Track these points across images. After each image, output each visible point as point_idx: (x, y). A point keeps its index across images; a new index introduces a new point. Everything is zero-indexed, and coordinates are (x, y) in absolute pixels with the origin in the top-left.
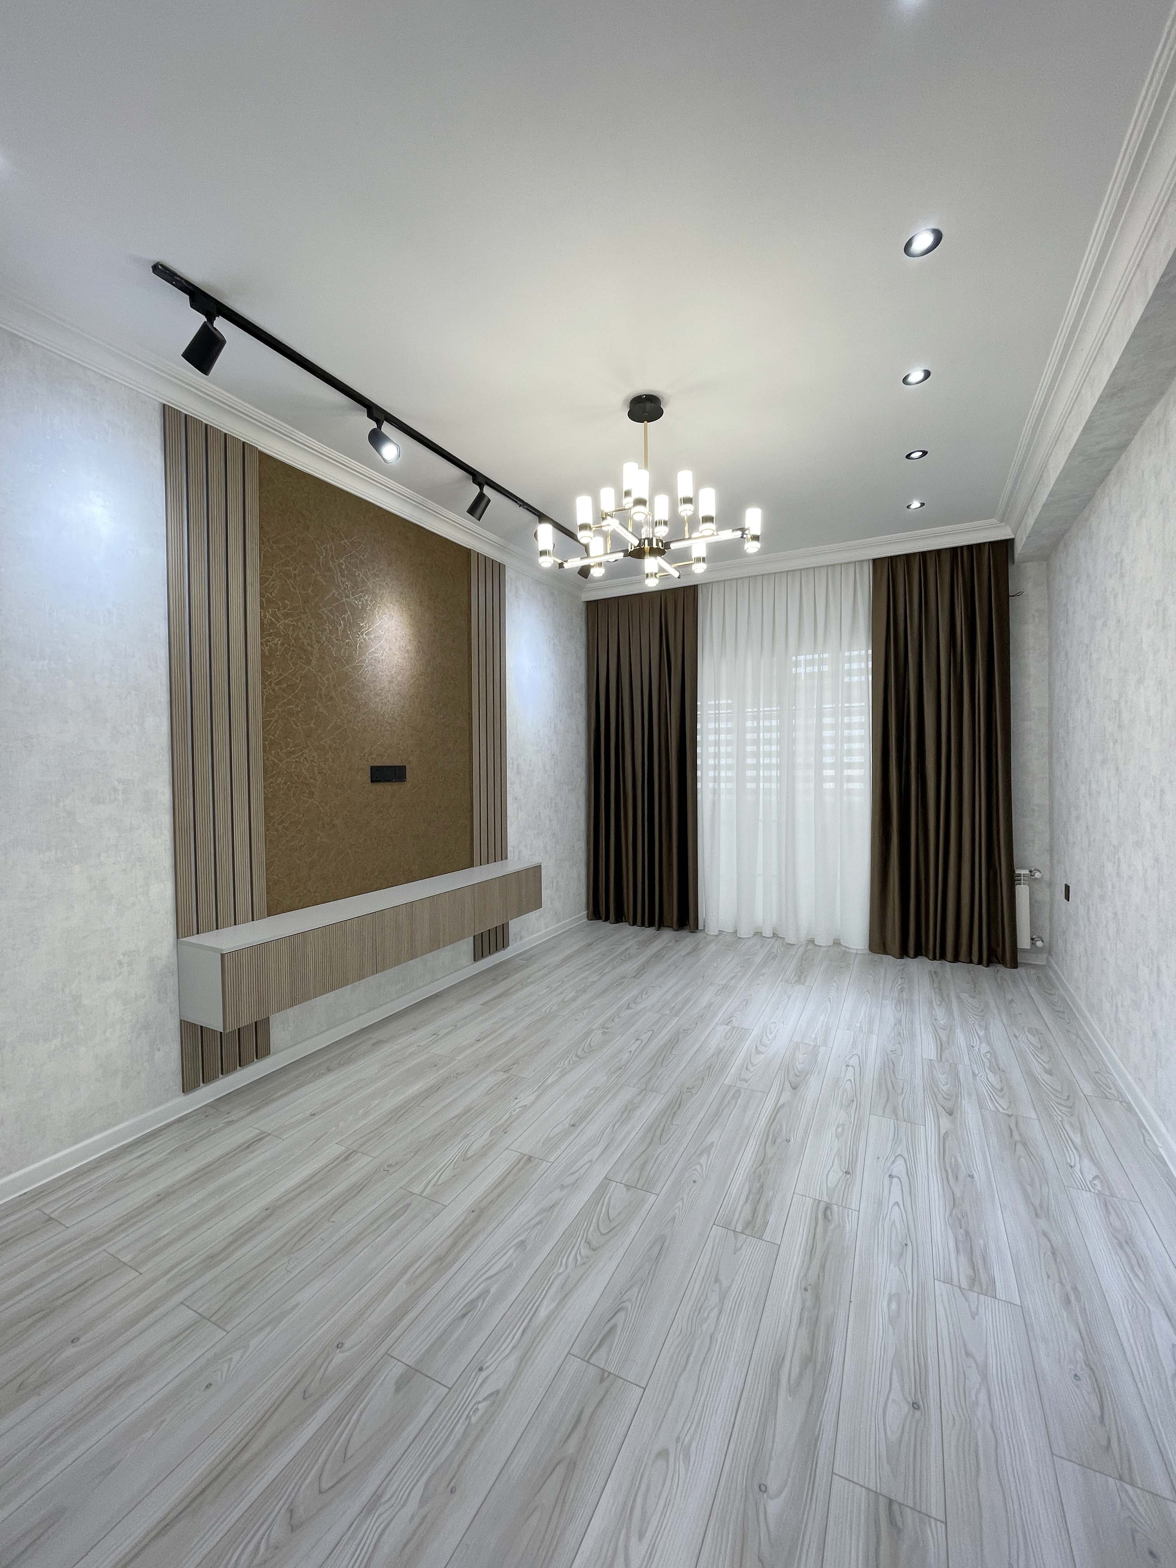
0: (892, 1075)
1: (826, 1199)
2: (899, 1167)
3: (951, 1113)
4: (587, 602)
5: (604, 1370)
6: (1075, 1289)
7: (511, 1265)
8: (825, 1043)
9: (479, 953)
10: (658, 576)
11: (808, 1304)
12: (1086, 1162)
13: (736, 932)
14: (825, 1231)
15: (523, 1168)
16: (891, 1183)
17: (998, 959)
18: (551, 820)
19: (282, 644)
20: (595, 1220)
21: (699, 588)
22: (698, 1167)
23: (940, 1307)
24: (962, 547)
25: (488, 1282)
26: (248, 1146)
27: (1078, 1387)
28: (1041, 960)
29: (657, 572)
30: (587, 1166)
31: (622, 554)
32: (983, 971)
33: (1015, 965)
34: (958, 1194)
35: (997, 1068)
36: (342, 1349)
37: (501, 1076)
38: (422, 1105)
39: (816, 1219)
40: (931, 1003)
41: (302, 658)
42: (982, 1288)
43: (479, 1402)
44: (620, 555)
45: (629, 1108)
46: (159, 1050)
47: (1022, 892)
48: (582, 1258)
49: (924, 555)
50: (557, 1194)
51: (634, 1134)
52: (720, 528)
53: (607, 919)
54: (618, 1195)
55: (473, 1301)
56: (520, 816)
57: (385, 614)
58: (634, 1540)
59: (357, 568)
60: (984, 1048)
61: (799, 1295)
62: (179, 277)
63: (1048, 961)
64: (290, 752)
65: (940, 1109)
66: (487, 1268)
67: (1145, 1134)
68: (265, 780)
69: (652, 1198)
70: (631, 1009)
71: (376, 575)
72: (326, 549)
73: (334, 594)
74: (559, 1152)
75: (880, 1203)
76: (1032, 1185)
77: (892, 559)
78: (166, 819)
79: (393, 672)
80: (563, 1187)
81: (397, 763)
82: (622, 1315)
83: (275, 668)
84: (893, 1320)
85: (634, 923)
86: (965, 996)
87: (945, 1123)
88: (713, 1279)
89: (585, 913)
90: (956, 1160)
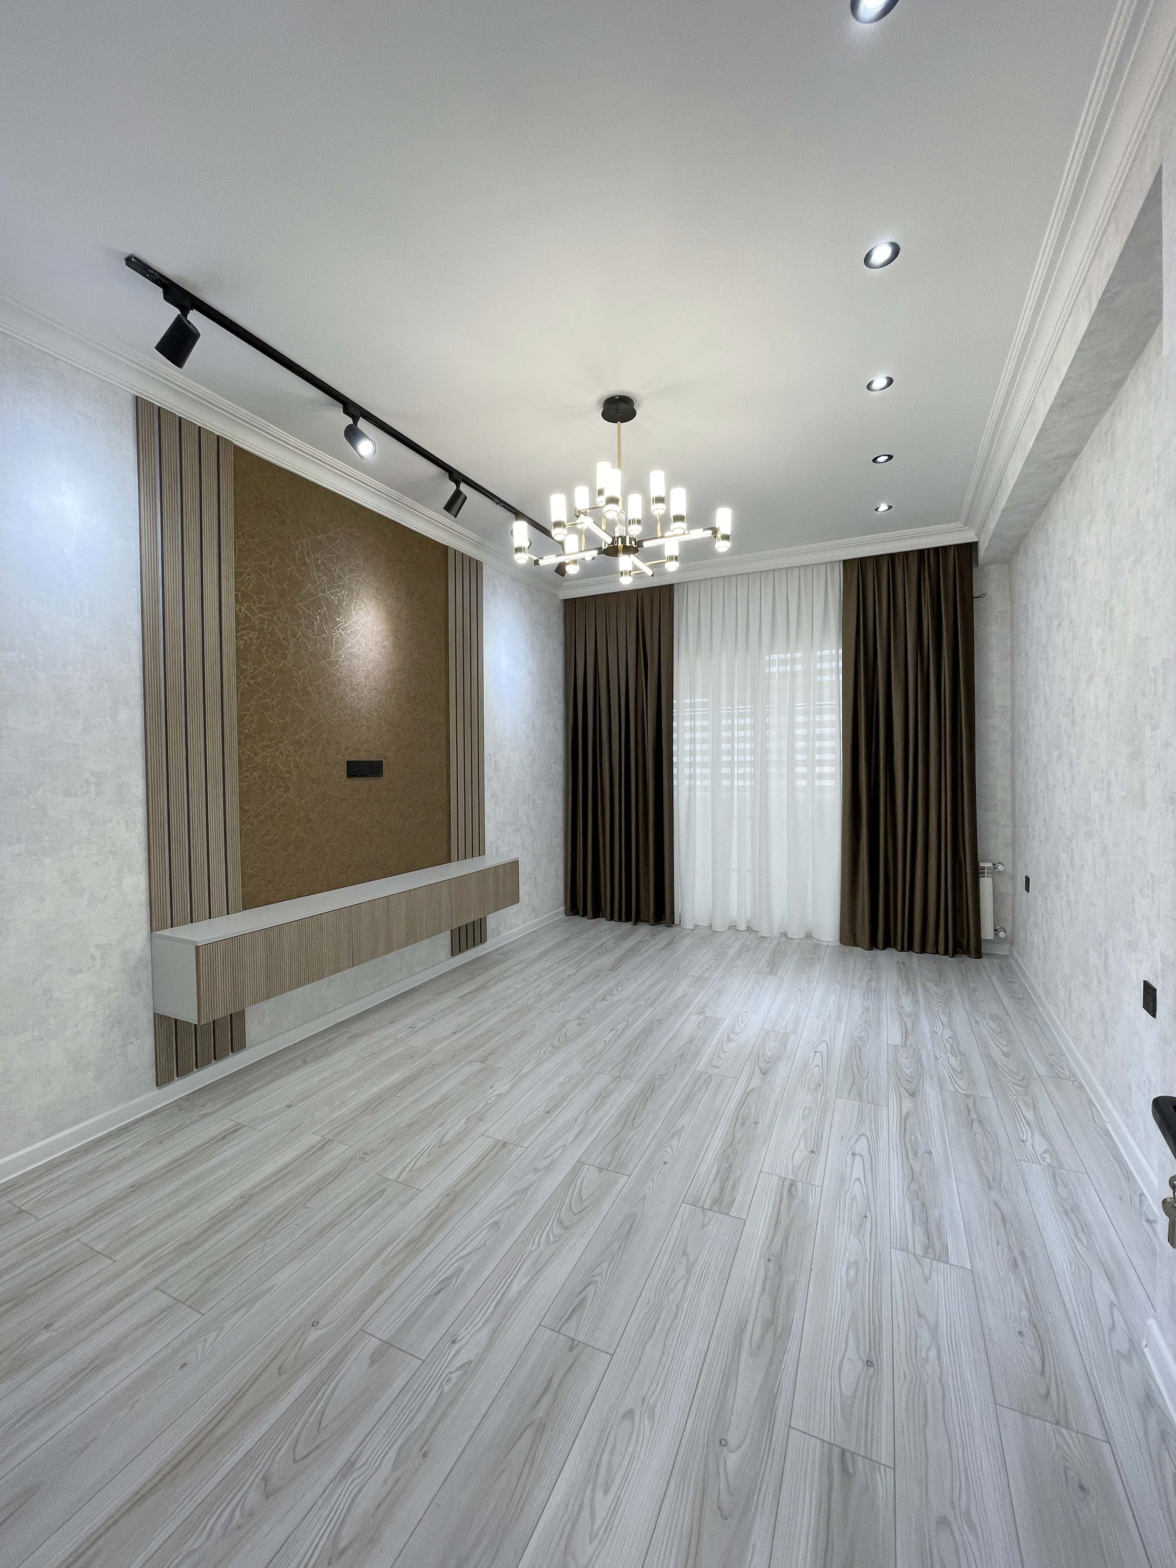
0: (859, 1061)
1: (791, 1177)
2: (862, 1146)
3: (912, 1095)
4: (565, 600)
5: (573, 1340)
6: (1022, 1253)
7: (485, 1244)
8: (795, 1031)
9: (457, 948)
10: (632, 574)
11: (771, 1273)
12: (1038, 1138)
13: (711, 926)
14: (789, 1207)
15: (497, 1154)
16: (854, 1160)
17: (963, 950)
18: (528, 817)
19: (258, 639)
20: (567, 1200)
21: (675, 587)
22: (669, 1150)
23: (895, 1274)
24: (928, 550)
25: (462, 1261)
26: (224, 1137)
27: (1022, 1343)
28: (1003, 950)
29: (631, 569)
30: (561, 1150)
31: (596, 552)
32: (947, 961)
33: (978, 955)
34: (917, 1169)
35: (957, 1051)
36: (317, 1326)
37: (477, 1066)
38: (398, 1095)
39: (782, 1195)
40: (898, 992)
41: (278, 652)
42: (935, 1254)
43: (452, 1373)
44: (595, 553)
45: (603, 1095)
46: (132, 1043)
47: (986, 884)
48: (554, 1236)
49: (892, 557)
50: (531, 1177)
51: (606, 1119)
52: (691, 527)
53: (584, 914)
54: (590, 1176)
55: (446, 1279)
56: (497, 811)
57: (362, 609)
58: (599, 1495)
59: (333, 563)
60: (947, 1033)
61: (763, 1265)
62: (153, 270)
63: (1011, 952)
64: (265, 746)
65: (902, 1090)
66: (460, 1249)
67: (1094, 1110)
68: (240, 775)
69: (624, 1179)
70: (607, 1000)
71: (351, 571)
72: (302, 544)
73: (310, 589)
74: (533, 1137)
75: (842, 1179)
76: (986, 1159)
77: (862, 561)
78: (140, 812)
79: (369, 668)
80: (536, 1170)
81: (373, 758)
82: (591, 1289)
83: (250, 664)
84: (851, 1285)
85: (612, 918)
86: (930, 985)
87: (907, 1104)
88: (681, 1253)
89: (563, 909)
90: (916, 1137)
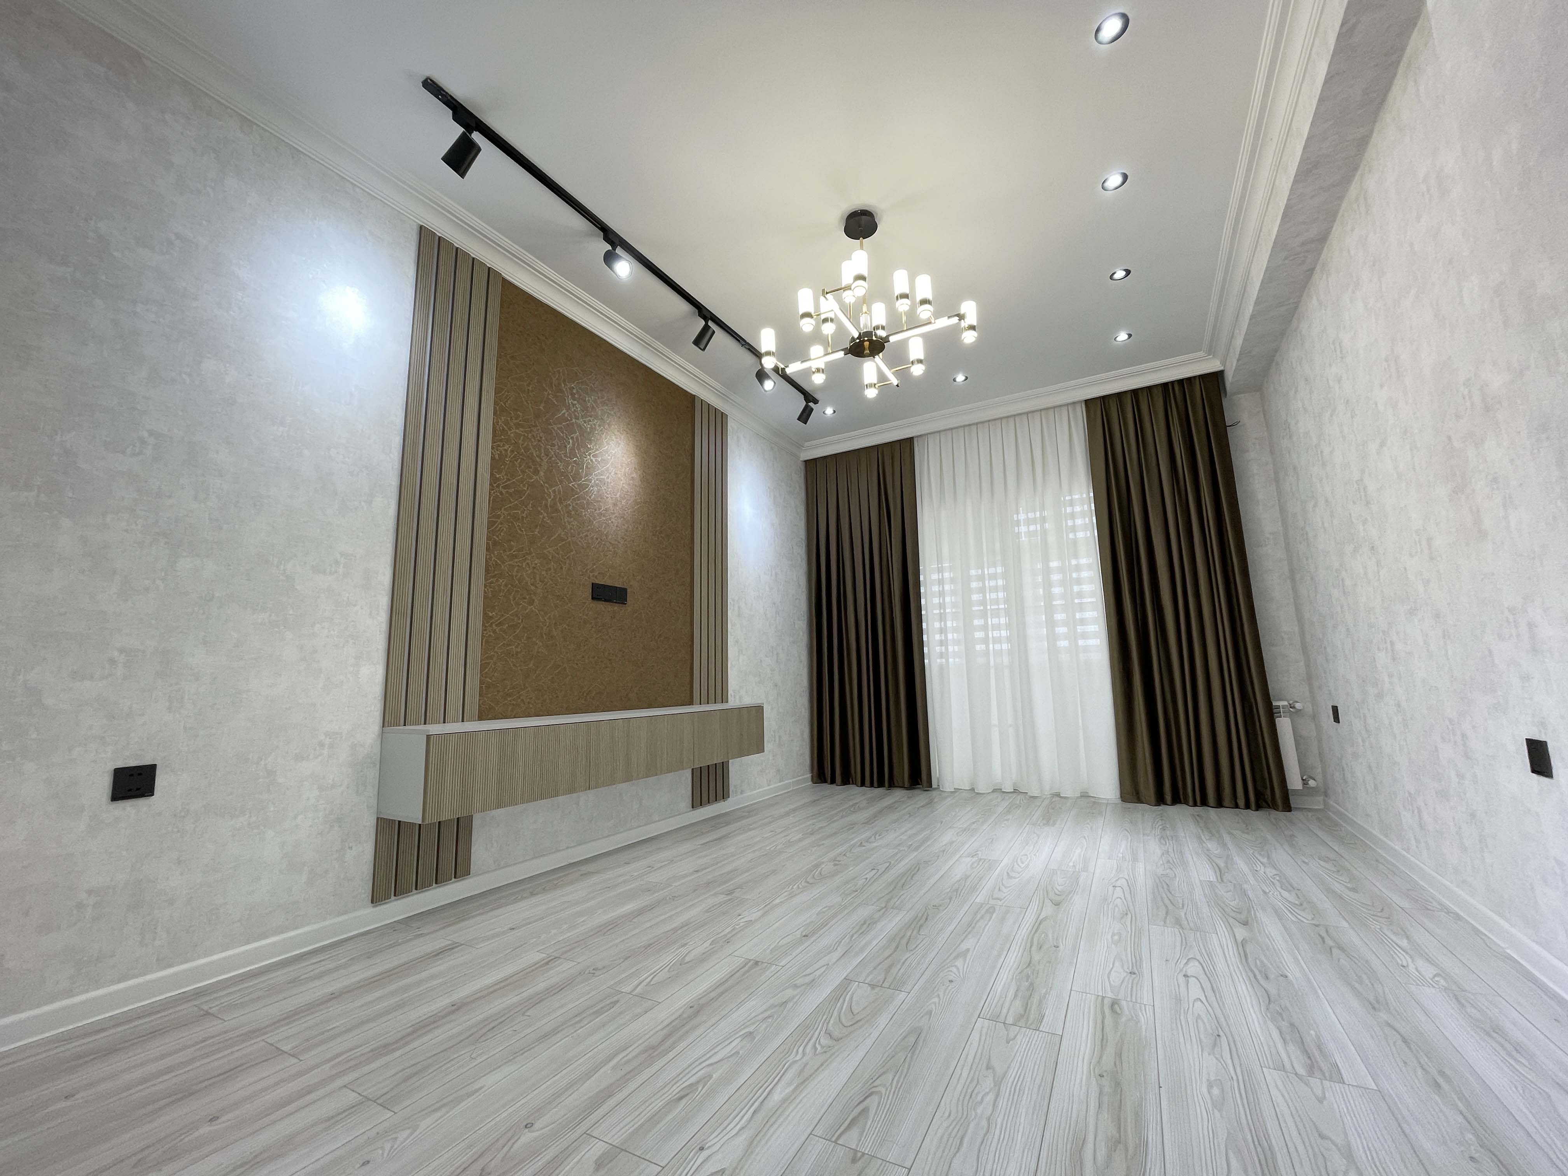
0: (1168, 893)
1: (1110, 995)
2: (1193, 968)
3: (1245, 923)
4: (805, 461)
5: (856, 1151)
6: (1442, 1073)
7: (737, 1053)
8: (1085, 869)
9: (699, 799)
10: (877, 386)
11: (1107, 1089)
12: (1420, 963)
13: (973, 789)
14: (1116, 1024)
15: (748, 971)
16: (1188, 982)
17: (1267, 802)
18: (772, 670)
19: (512, 451)
20: (835, 1014)
21: (915, 440)
22: (954, 969)
23: (1275, 1092)
24: (1172, 383)
25: (711, 1068)
26: (438, 954)
27: (1479, 1170)
28: (1317, 803)
29: (876, 382)
30: (823, 969)
32: (1252, 814)
33: (1287, 807)
34: (1273, 991)
35: (1289, 886)
36: (532, 1129)
37: (722, 898)
38: (634, 921)
39: (1103, 1013)
40: (1199, 838)
41: (530, 468)
42: (1324, 1074)
44: (841, 354)
45: (868, 922)
46: (351, 848)
47: (1284, 725)
48: (822, 1047)
49: (1135, 392)
50: (790, 992)
51: (875, 943)
53: (833, 781)
54: (860, 994)
55: (691, 1085)
56: (741, 660)
57: (613, 440)
59: (587, 394)
60: (1271, 872)
61: (1094, 1082)
62: (444, 91)
63: (1326, 804)
64: (513, 555)
65: (1231, 920)
66: (708, 1056)
67: (1484, 937)
68: (486, 580)
69: (902, 996)
70: (864, 846)
71: (604, 404)
72: (559, 372)
73: (564, 413)
74: (790, 958)
75: (1178, 1000)
76: (1361, 983)
77: (1104, 399)
78: (384, 601)
79: (618, 496)
80: (796, 986)
81: (618, 584)
82: (875, 1099)
83: (503, 473)
84: (1219, 1104)
85: (863, 784)
86: (1237, 833)
87: (1241, 933)
88: (985, 1065)
89: (809, 775)
90: (1262, 962)
